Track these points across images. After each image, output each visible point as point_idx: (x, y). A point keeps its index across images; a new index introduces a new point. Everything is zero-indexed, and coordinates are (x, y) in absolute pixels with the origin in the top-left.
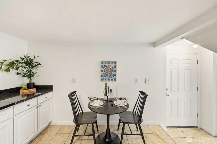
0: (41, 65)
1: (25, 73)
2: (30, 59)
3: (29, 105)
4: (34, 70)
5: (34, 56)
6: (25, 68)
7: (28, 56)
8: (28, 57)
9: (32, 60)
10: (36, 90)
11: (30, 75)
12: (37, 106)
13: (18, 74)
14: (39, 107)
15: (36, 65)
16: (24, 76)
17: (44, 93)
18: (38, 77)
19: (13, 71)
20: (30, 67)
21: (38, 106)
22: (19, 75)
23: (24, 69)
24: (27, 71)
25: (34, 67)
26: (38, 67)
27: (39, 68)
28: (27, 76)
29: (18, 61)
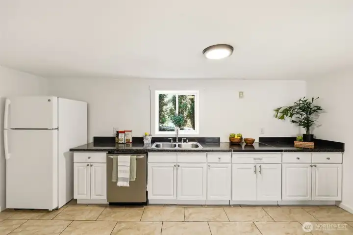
0: (321, 110)
1: (301, 122)
2: (307, 103)
3: (299, 159)
4: (313, 117)
5: (313, 99)
6: (302, 115)
7: (305, 99)
8: (305, 101)
9: (310, 104)
10: (313, 145)
11: (307, 124)
12: (311, 164)
13: (293, 122)
14: (313, 167)
15: (315, 111)
16: (300, 125)
17: (325, 151)
18: (320, 127)
19: (288, 119)
20: (307, 114)
21: (313, 165)
22: (294, 124)
23: (300, 116)
24: (303, 119)
25: (313, 113)
26: (320, 113)
27: (321, 115)
28: (303, 125)
29: (292, 107)
